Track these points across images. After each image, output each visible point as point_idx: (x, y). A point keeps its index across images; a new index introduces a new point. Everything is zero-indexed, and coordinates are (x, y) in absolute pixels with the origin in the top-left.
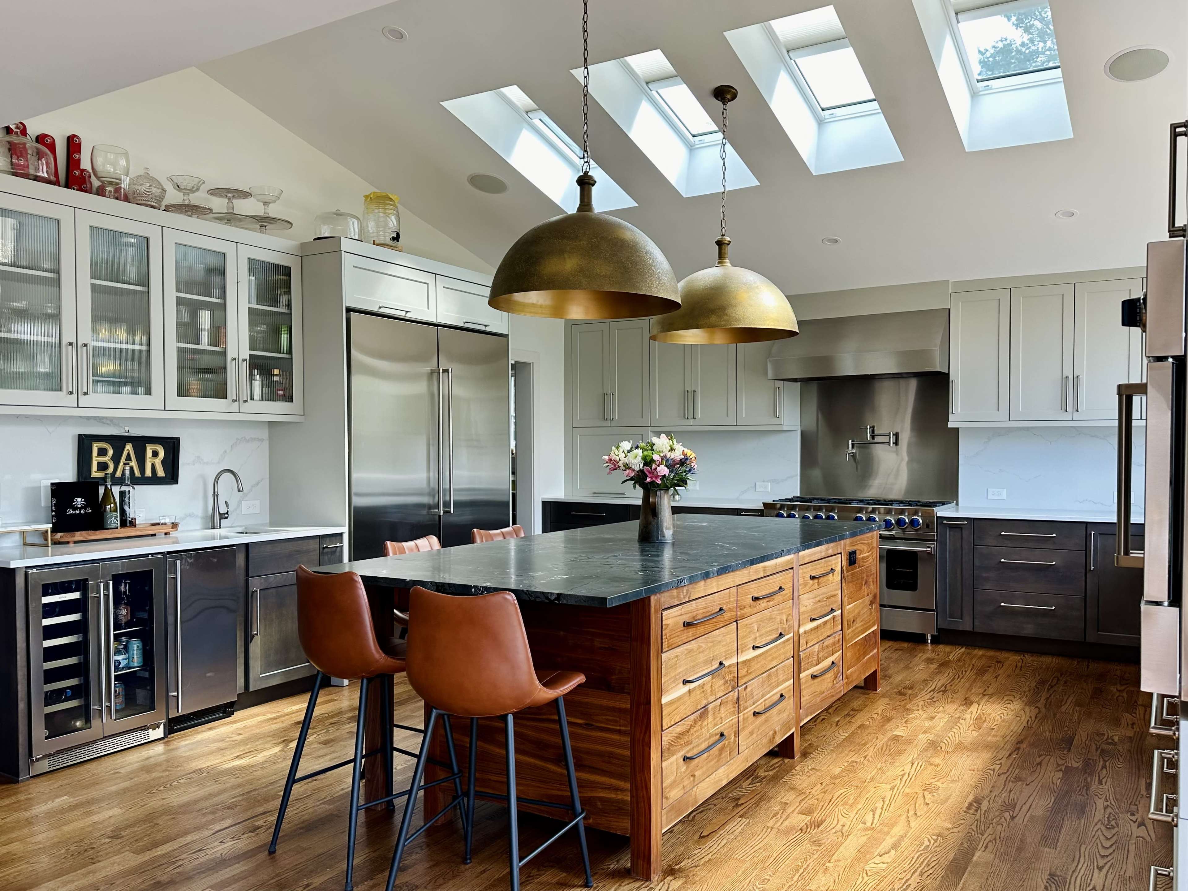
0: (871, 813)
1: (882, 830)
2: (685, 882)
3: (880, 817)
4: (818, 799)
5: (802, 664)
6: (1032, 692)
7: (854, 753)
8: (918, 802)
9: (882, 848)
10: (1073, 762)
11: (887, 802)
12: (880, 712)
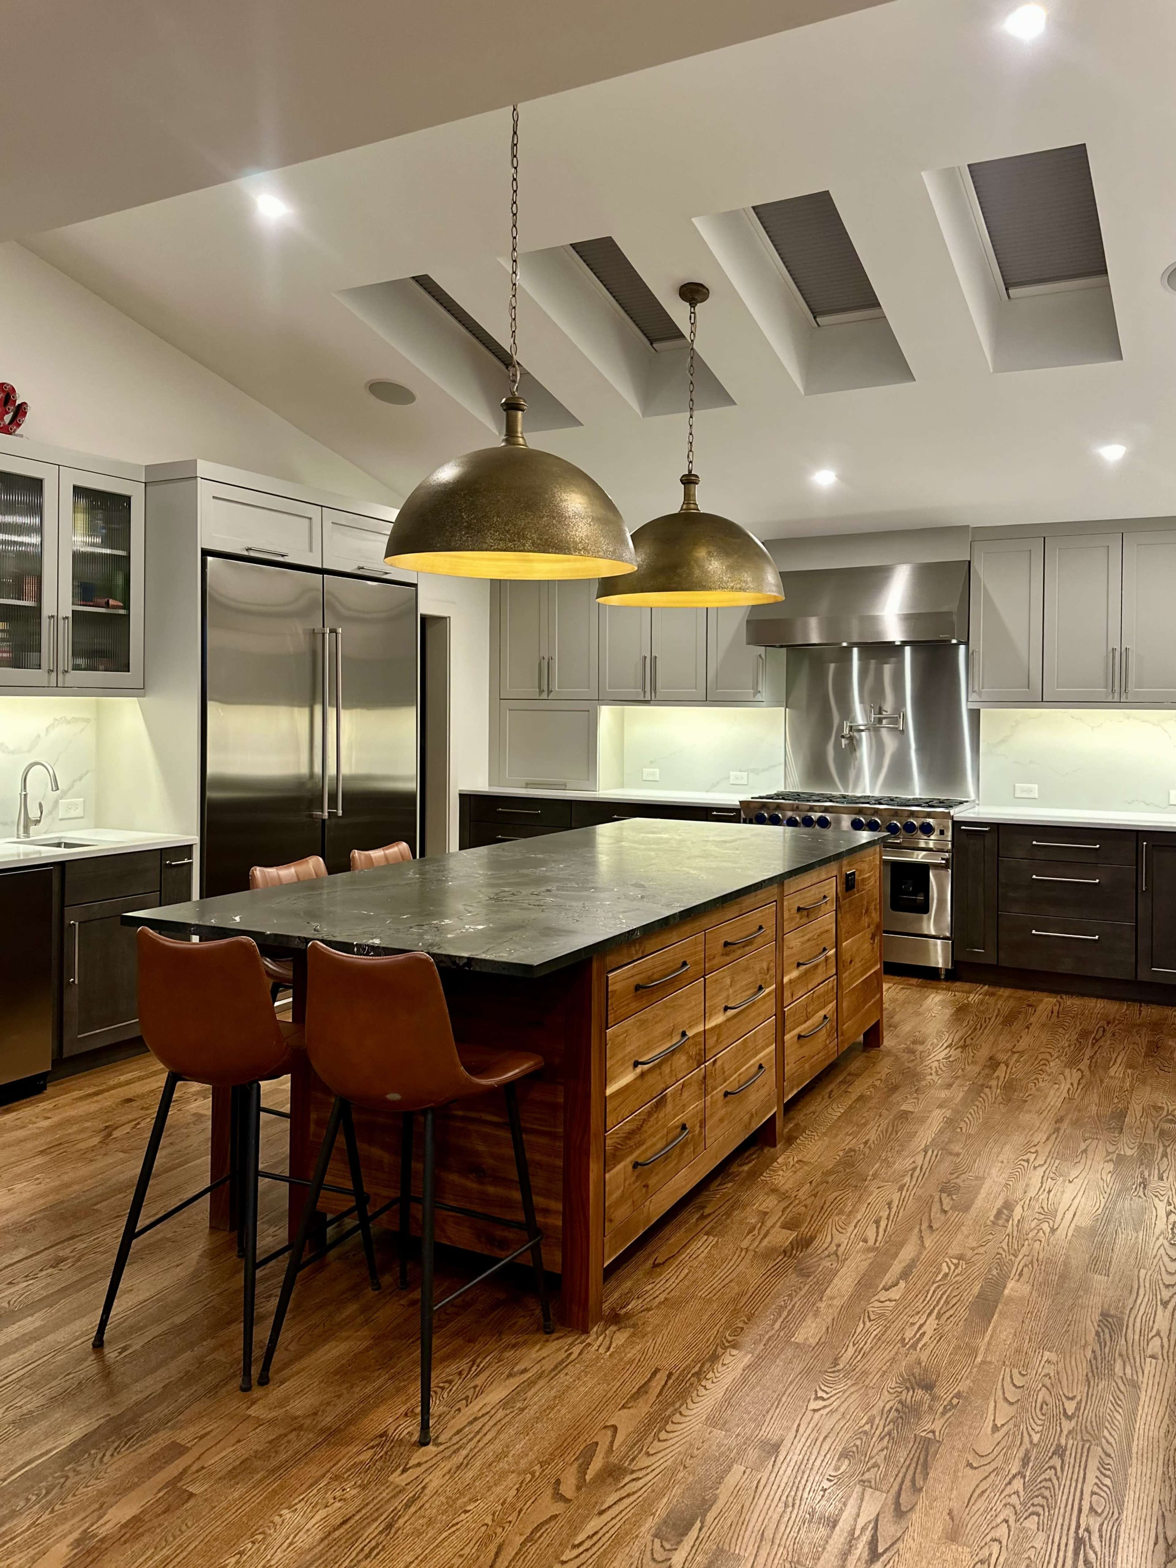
0: (875, 1225)
1: (888, 1250)
2: (633, 1335)
3: (885, 1231)
4: (806, 1206)
5: (787, 1023)
6: (1072, 1047)
7: (851, 1138)
8: (934, 1210)
9: (889, 1278)
10: (1127, 1149)
11: (894, 1210)
12: (883, 1078)
